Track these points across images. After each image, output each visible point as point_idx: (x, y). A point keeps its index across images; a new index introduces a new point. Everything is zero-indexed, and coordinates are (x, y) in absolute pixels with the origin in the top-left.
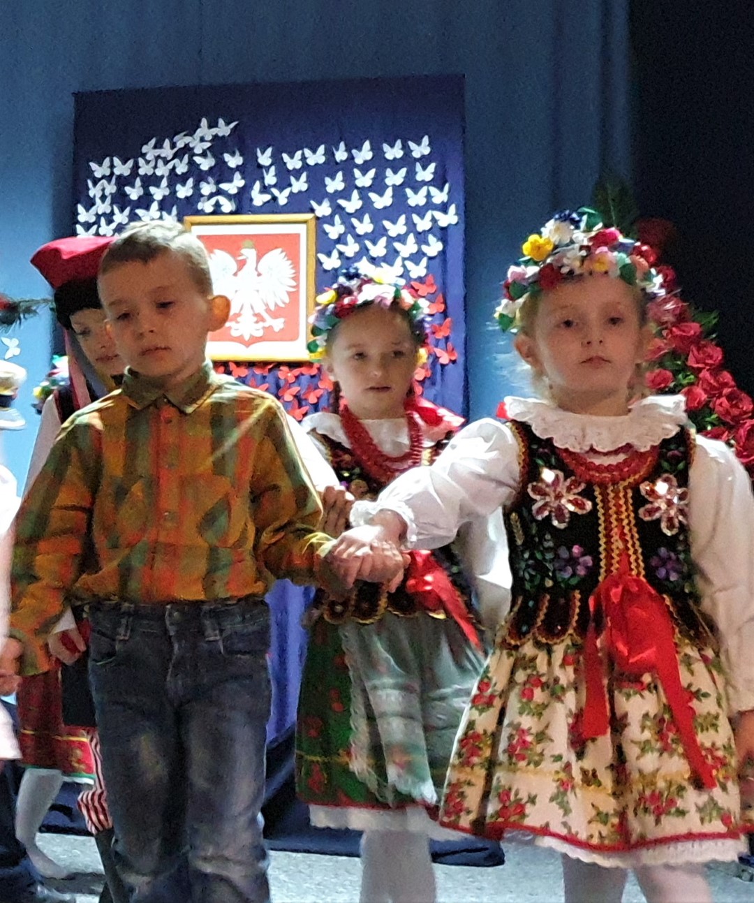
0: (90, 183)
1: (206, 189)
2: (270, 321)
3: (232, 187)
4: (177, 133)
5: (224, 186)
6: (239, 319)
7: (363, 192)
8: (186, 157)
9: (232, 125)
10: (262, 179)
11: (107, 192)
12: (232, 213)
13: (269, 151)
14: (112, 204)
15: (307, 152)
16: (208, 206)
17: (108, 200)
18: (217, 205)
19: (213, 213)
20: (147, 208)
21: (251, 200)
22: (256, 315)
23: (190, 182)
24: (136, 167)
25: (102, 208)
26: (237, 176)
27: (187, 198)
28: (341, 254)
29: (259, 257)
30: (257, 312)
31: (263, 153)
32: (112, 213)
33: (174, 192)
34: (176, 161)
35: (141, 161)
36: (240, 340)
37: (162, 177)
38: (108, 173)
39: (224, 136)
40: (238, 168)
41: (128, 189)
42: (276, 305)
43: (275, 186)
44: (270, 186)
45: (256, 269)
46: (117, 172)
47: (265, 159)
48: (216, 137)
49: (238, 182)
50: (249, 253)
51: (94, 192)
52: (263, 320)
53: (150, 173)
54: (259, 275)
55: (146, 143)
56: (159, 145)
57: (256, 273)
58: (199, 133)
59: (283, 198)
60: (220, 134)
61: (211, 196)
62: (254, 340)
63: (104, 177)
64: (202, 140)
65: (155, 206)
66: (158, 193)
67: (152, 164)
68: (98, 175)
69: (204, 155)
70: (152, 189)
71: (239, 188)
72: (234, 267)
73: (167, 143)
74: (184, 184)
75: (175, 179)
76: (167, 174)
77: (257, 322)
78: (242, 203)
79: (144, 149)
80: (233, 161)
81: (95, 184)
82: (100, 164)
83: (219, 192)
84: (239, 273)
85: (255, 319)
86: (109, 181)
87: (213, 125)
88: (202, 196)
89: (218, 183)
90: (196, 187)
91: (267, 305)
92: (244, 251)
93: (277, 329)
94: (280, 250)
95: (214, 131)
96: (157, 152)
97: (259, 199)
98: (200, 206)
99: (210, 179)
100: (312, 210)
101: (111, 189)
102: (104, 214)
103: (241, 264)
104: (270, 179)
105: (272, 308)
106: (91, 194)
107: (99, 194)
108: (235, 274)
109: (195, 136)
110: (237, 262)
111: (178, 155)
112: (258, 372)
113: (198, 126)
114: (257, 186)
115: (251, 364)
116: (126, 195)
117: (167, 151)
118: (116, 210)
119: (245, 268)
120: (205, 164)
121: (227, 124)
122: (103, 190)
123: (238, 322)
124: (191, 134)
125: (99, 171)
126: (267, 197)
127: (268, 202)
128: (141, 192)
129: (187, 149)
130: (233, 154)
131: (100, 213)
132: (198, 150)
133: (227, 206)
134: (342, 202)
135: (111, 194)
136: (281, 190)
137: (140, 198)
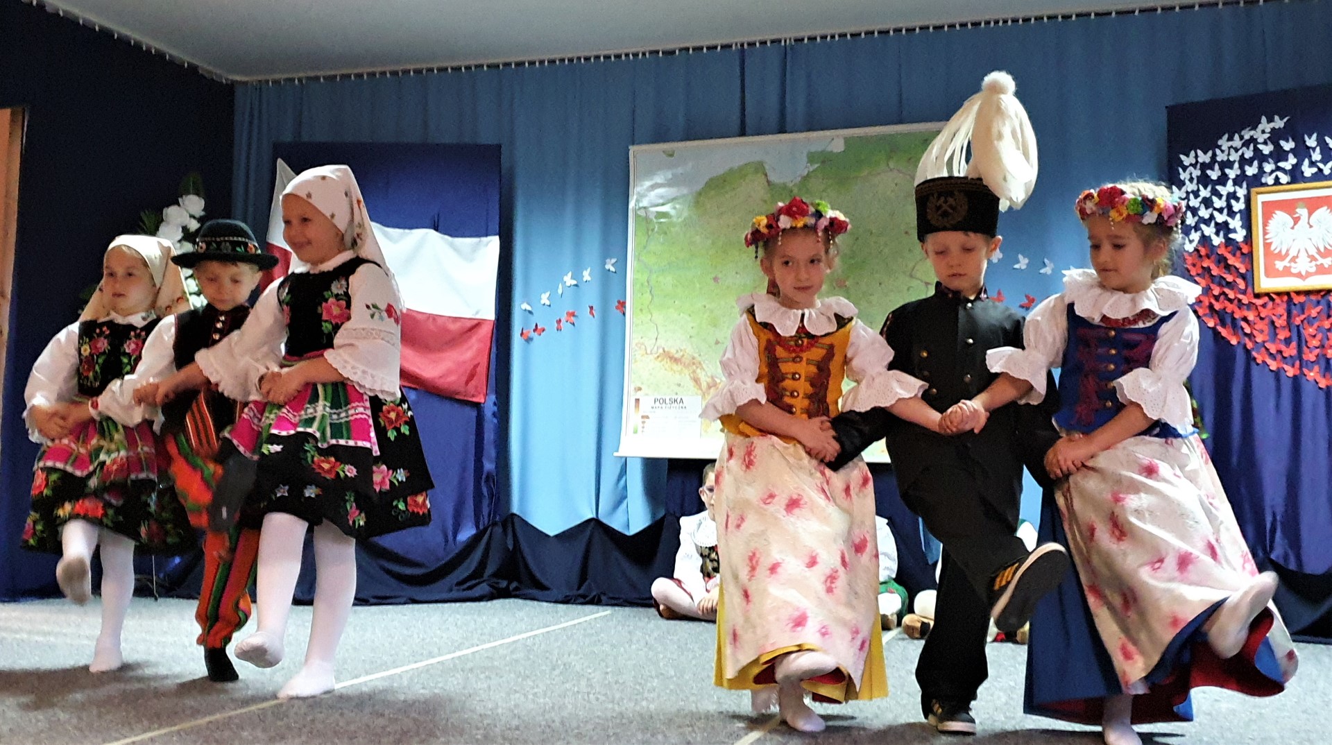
0: (1181, 170)
1: (1268, 167)
2: (1321, 261)
3: (1287, 165)
4: (1243, 129)
5: (1281, 164)
6: (1297, 260)
8: (1252, 146)
9: (1285, 120)
10: (1310, 156)
11: (1194, 176)
12: (1288, 183)
13: (1315, 136)
14: (1198, 184)
16: (1270, 180)
17: (1195, 181)
18: (1277, 179)
19: (1274, 184)
20: (1224, 184)
21: (1302, 173)
22: (1309, 256)
23: (1256, 163)
24: (1214, 155)
25: (1190, 187)
26: (1291, 156)
27: (1254, 175)
29: (1310, 214)
30: (1310, 254)
31: (1310, 137)
32: (1198, 190)
33: (1243, 171)
34: (1244, 149)
35: (1218, 151)
36: (1299, 275)
37: (1235, 161)
38: (1194, 162)
39: (1280, 128)
40: (1292, 150)
41: (1209, 172)
42: (1325, 248)
43: (1321, 161)
44: (1317, 161)
45: (1309, 223)
46: (1200, 160)
47: (1311, 142)
48: (1273, 129)
49: (1292, 160)
50: (1302, 212)
51: (1184, 176)
52: (1316, 260)
53: (1225, 159)
54: (1311, 226)
55: (1221, 138)
56: (1230, 139)
57: (1308, 226)
58: (1260, 127)
59: (1327, 171)
60: (1277, 127)
61: (1272, 172)
62: (1309, 274)
63: (1191, 165)
64: (1263, 132)
65: (1230, 183)
66: (1232, 173)
67: (1226, 152)
68: (1186, 163)
69: (1265, 143)
70: (1227, 171)
71: (1293, 165)
72: (1291, 222)
73: (1237, 137)
74: (1251, 165)
75: (1244, 162)
76: (1238, 159)
77: (1311, 262)
78: (1296, 175)
79: (1220, 142)
80: (1288, 145)
81: (1184, 171)
82: (1188, 156)
83: (1278, 169)
84: (1296, 227)
85: (1309, 260)
86: (1195, 168)
87: (1270, 120)
88: (1265, 172)
89: (1276, 163)
90: (1260, 168)
91: (1318, 249)
92: (1298, 210)
93: (1326, 266)
94: (1325, 208)
95: (1272, 125)
96: (1230, 143)
97: (1308, 171)
98: (1263, 180)
99: (1270, 160)
101: (1197, 173)
102: (1193, 192)
103: (1296, 220)
104: (1316, 156)
105: (1322, 250)
106: (1182, 177)
107: (1188, 177)
108: (1293, 228)
109: (1257, 130)
110: (1293, 218)
111: (1246, 144)
112: (1313, 298)
113: (1260, 123)
114: (1306, 162)
115: (1308, 293)
116: (1208, 177)
117: (1237, 142)
118: (1201, 188)
119: (1300, 222)
120: (1267, 149)
121: (1281, 119)
122: (1191, 174)
123: (1296, 263)
124: (1254, 128)
125: (1187, 161)
126: (1315, 170)
127: (1316, 173)
128: (1219, 173)
129: (1253, 140)
130: (1287, 141)
131: (1189, 190)
132: (1261, 140)
133: (1284, 179)
135: (1197, 177)
136: (1325, 164)
137: (1219, 177)
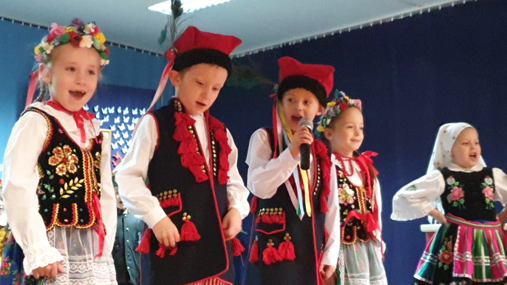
7: (125, 124)
15: (109, 109)
28: (118, 144)
47: (96, 109)
100: (110, 128)
104: (98, 116)
134: (119, 127)
